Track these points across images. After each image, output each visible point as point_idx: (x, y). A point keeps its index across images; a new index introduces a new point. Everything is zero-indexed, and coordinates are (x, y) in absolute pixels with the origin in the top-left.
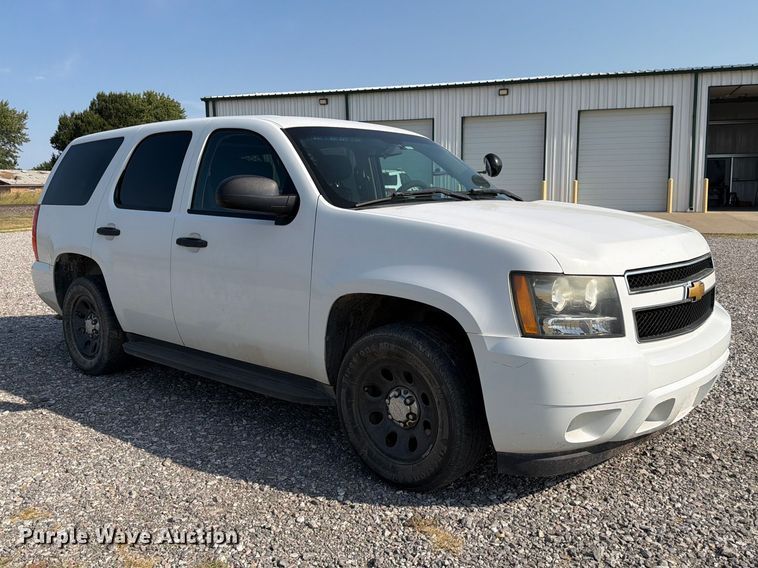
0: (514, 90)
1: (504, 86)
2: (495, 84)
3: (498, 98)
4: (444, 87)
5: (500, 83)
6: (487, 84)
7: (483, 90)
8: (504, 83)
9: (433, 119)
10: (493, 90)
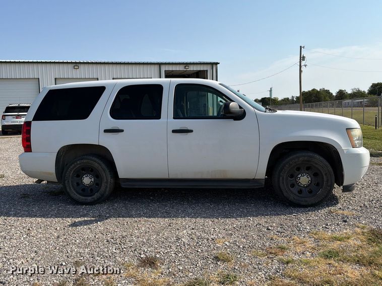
0: (82, 66)
1: (76, 64)
2: (72, 63)
3: (74, 70)
4: (44, 62)
5: (74, 63)
6: (67, 63)
7: (65, 66)
8: (76, 63)
9: (39, 79)
10: (70, 66)
